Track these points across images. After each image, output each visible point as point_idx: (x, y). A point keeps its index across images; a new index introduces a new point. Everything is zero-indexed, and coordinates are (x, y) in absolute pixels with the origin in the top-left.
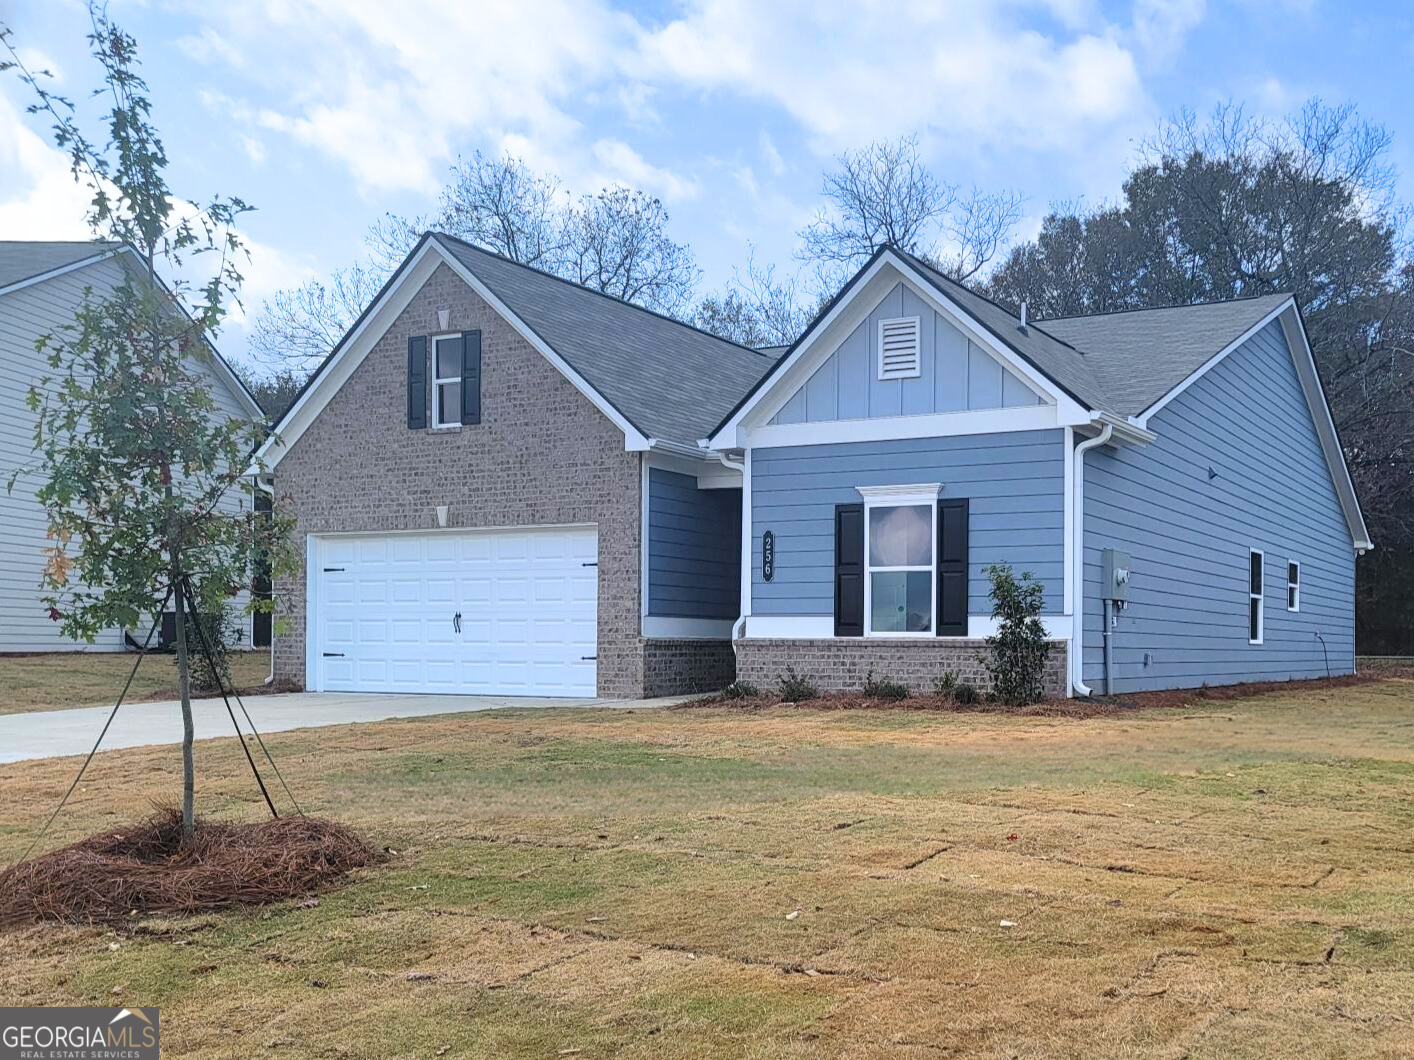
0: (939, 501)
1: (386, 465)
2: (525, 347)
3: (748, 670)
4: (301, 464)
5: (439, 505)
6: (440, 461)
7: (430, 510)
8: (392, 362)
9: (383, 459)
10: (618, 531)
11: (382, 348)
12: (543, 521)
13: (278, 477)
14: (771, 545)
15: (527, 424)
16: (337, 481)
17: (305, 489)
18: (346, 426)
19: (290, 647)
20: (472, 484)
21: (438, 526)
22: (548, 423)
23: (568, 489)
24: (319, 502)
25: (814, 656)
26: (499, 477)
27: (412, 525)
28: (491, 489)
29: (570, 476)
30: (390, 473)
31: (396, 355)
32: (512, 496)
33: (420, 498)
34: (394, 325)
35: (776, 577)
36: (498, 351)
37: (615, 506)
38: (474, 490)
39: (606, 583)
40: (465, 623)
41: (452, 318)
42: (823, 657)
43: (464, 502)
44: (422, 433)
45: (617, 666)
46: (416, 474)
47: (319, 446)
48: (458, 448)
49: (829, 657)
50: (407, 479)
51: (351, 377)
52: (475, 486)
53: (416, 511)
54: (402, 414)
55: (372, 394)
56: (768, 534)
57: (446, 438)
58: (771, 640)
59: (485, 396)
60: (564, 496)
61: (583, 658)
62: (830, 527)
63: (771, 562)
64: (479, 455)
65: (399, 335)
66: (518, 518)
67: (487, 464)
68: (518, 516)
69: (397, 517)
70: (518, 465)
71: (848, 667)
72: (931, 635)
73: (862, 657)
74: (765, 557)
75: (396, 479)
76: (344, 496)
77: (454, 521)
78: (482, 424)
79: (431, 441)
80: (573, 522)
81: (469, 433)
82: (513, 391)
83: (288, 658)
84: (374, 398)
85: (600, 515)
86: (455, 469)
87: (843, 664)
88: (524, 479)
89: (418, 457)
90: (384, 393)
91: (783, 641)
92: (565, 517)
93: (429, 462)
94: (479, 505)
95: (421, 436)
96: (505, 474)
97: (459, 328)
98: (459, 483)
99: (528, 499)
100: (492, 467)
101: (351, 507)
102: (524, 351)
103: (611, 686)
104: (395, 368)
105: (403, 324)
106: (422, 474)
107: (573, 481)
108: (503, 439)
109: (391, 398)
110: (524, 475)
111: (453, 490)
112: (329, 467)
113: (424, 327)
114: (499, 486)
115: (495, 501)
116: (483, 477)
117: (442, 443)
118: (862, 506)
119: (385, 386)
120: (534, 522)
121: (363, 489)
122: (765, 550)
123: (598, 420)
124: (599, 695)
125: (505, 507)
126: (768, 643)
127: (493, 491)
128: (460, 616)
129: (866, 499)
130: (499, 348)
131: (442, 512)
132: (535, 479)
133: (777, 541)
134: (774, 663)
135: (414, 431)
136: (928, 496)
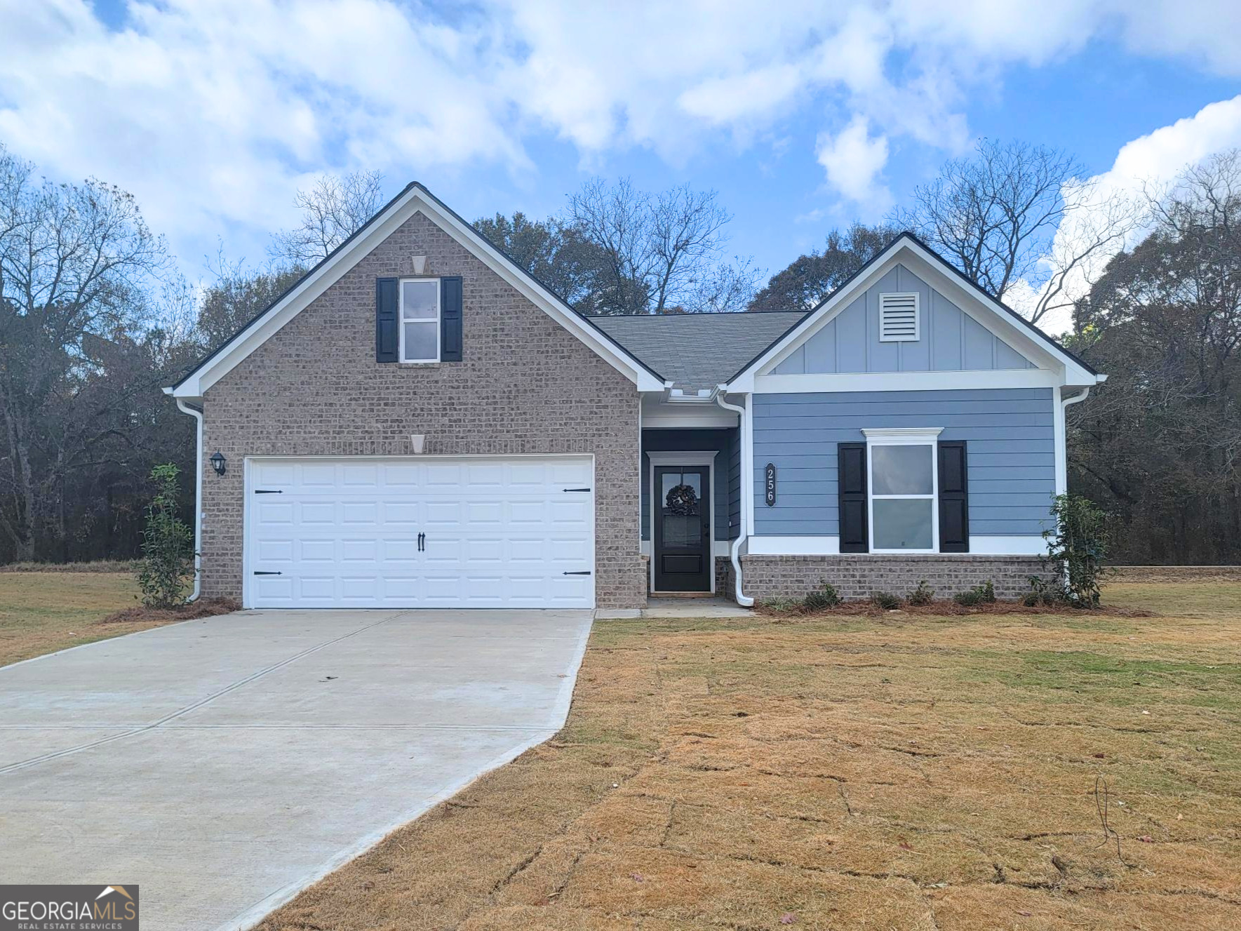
0: (940, 443)
1: (349, 394)
2: (513, 295)
3: (756, 582)
4: (238, 389)
5: (413, 433)
6: (415, 393)
7: (402, 437)
8: (354, 299)
9: (345, 389)
10: (616, 462)
11: (343, 285)
12: (534, 450)
13: (208, 400)
14: (774, 475)
15: (515, 364)
16: (287, 407)
17: (245, 414)
18: (298, 355)
19: (224, 565)
20: (452, 415)
21: (412, 453)
22: (539, 364)
23: (563, 422)
24: (263, 427)
25: (823, 570)
26: (484, 410)
27: (381, 452)
28: (474, 420)
29: (563, 411)
30: (353, 402)
31: (359, 293)
32: (499, 428)
33: (391, 426)
34: (358, 265)
35: (778, 503)
36: (481, 297)
37: (614, 439)
38: (455, 421)
39: (604, 507)
40: (429, 542)
41: (428, 264)
42: (833, 570)
43: (443, 432)
44: (392, 367)
45: (618, 580)
46: (386, 404)
47: (262, 373)
48: (437, 382)
49: (838, 570)
50: (375, 408)
51: (305, 311)
52: (455, 418)
53: (386, 438)
54: (370, 346)
55: (331, 327)
56: (770, 466)
57: (421, 373)
58: (782, 557)
59: (467, 336)
60: (557, 430)
61: (565, 573)
62: (834, 462)
63: (774, 490)
64: (461, 389)
65: (364, 275)
66: (505, 448)
67: (470, 397)
68: (506, 446)
69: (362, 443)
70: (505, 400)
71: (858, 579)
72: (935, 550)
73: (872, 570)
74: (767, 486)
75: (361, 408)
76: (296, 422)
77: (432, 449)
78: (464, 362)
79: (404, 375)
80: (567, 451)
81: (448, 370)
82: (499, 333)
83: (221, 577)
84: (333, 331)
85: (598, 446)
86: (433, 401)
87: (853, 576)
88: (513, 412)
89: (388, 388)
90: (346, 327)
91: (794, 557)
92: (560, 446)
93: (401, 394)
94: (461, 435)
95: (391, 369)
96: (491, 408)
97: (436, 273)
98: (437, 415)
99: (517, 431)
100: (477, 401)
101: (305, 432)
102: (512, 299)
103: (612, 597)
104: (359, 305)
105: (369, 264)
106: (393, 404)
107: (567, 415)
108: (488, 375)
109: (355, 333)
110: (512, 409)
111: (431, 420)
112: (276, 394)
113: (395, 270)
114: (484, 418)
115: (479, 431)
116: (466, 410)
117: (417, 377)
118: (865, 444)
119: (347, 321)
120: (523, 452)
121: (321, 416)
122: (768, 480)
123: (594, 364)
124: (598, 606)
125: (491, 437)
126: (778, 559)
127: (477, 422)
128: (424, 536)
129: (868, 439)
130: (483, 294)
131: (418, 441)
132: (524, 413)
133: (778, 473)
134: (784, 576)
135: (383, 365)
136: (929, 438)
